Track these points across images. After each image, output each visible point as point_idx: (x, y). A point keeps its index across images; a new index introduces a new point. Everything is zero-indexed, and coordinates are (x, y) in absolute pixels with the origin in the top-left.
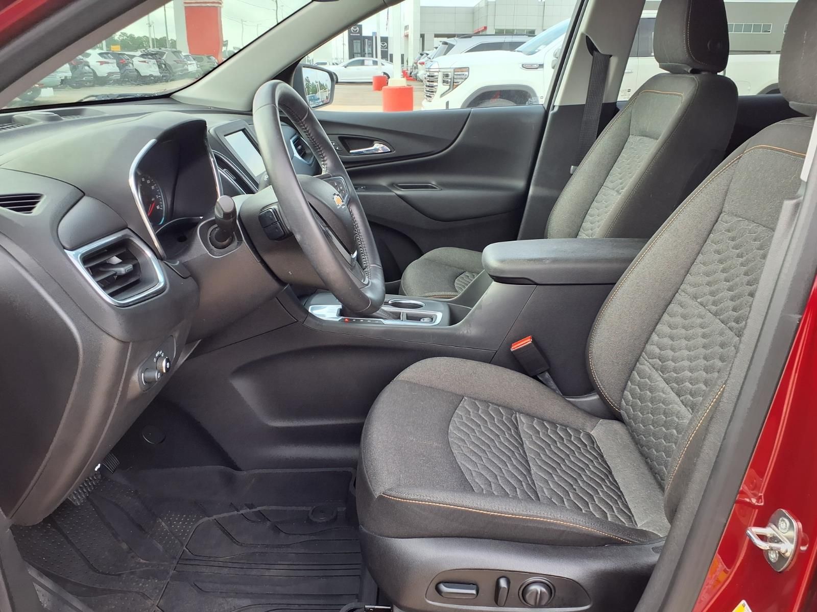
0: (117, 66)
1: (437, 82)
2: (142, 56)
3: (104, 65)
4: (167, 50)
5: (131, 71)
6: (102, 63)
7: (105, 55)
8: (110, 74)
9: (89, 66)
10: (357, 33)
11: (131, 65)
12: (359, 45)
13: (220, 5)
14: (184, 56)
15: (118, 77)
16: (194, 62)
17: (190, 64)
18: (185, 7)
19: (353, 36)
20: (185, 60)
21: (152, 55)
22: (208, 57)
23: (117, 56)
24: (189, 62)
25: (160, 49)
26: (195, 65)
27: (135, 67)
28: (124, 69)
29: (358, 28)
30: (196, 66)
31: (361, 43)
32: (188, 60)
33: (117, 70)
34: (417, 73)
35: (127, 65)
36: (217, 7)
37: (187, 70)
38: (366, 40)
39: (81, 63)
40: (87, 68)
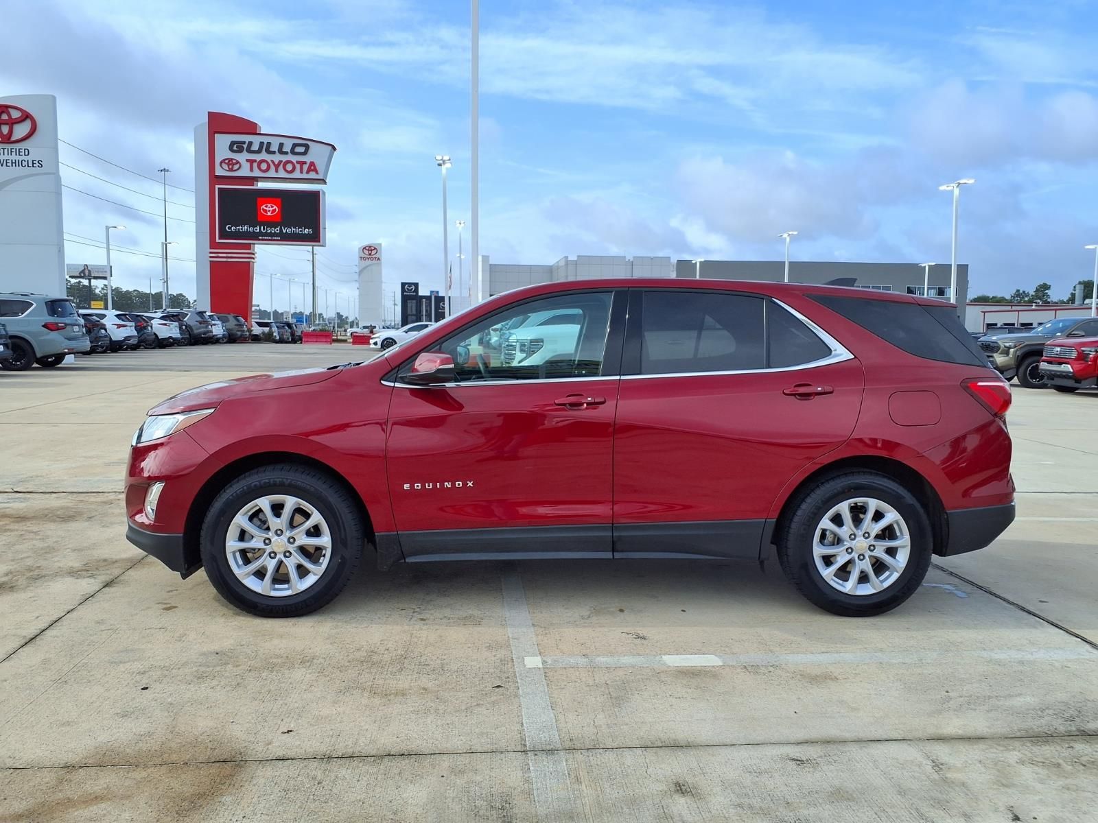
0: (136, 330)
1: (515, 350)
2: (162, 318)
3: (121, 328)
4: (189, 311)
5: (149, 335)
6: (119, 326)
7: (123, 317)
8: (127, 338)
9: (106, 330)
10: (413, 292)
11: (149, 328)
12: (414, 305)
13: (253, 260)
14: (209, 316)
15: (134, 341)
16: (218, 322)
17: (214, 325)
18: (211, 261)
19: (407, 295)
20: (210, 320)
21: (173, 316)
22: (235, 317)
23: (136, 319)
24: (213, 322)
25: (182, 309)
26: (220, 326)
27: (154, 330)
28: (142, 332)
29: (413, 287)
30: (221, 328)
31: (417, 303)
32: (212, 320)
33: (135, 333)
34: (490, 339)
35: (145, 328)
36: (249, 262)
37: (211, 332)
38: (424, 300)
39: (98, 325)
40: (103, 331)
